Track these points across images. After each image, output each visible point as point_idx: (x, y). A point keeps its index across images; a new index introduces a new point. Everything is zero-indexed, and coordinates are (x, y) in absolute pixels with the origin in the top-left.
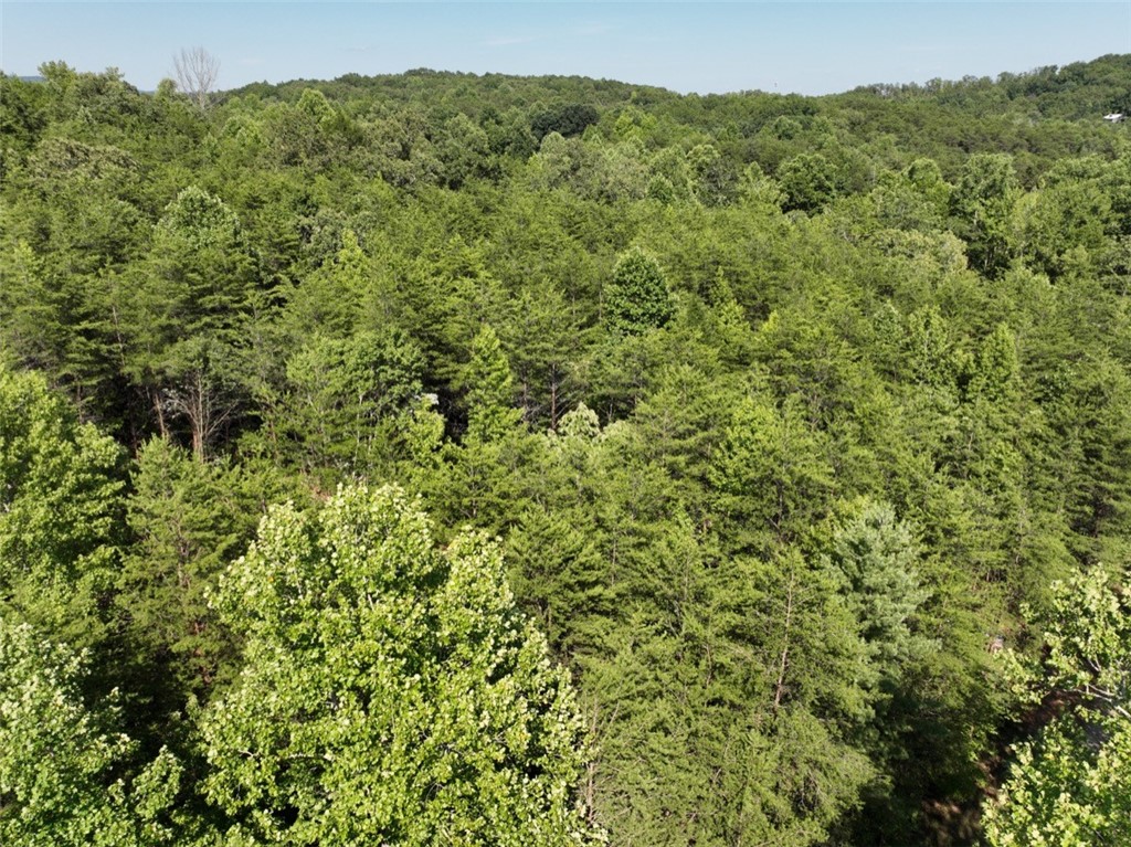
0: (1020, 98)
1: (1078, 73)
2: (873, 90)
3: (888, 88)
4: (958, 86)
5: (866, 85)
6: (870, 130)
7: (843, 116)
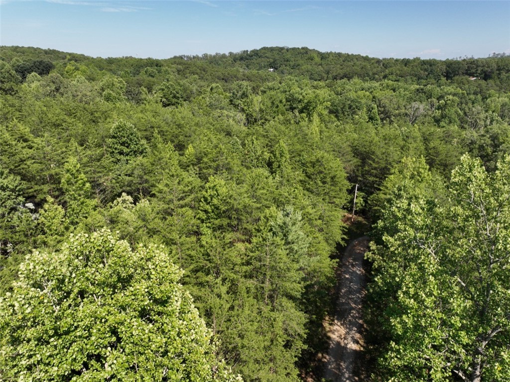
0: (238, 62)
1: (255, 53)
2: (181, 57)
3: (187, 57)
4: (214, 57)
5: (178, 56)
6: (186, 73)
7: (173, 67)
